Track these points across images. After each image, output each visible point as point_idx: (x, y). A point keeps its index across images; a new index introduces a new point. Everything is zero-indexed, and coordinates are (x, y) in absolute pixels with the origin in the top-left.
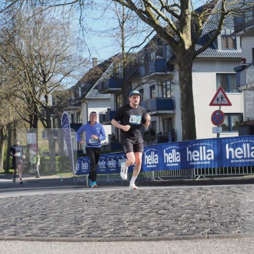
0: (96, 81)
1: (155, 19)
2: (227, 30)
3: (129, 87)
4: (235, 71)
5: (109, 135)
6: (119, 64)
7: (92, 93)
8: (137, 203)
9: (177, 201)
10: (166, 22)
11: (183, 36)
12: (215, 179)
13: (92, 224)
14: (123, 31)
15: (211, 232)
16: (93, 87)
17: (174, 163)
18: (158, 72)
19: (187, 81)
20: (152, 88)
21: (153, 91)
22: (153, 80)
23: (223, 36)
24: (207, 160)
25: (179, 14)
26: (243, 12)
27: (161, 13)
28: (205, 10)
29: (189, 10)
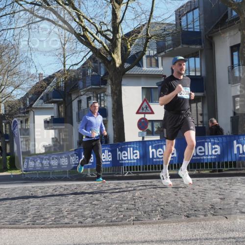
0: (41, 93)
1: (91, 42)
2: (151, 52)
3: (69, 98)
4: (157, 85)
5: (52, 138)
6: (61, 79)
7: (38, 103)
10: (100, 44)
11: (115, 56)
12: (140, 175)
13: (36, 213)
14: (64, 51)
15: (136, 219)
16: (39, 98)
18: (94, 85)
19: (118, 94)
20: (89, 99)
21: (89, 102)
22: (90, 93)
23: (147, 57)
24: (134, 159)
25: (111, 38)
26: (164, 37)
27: (96, 37)
28: (133, 35)
29: (120, 35)
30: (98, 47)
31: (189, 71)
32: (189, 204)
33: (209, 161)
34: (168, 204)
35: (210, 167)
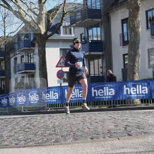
1: (24, 16)
2: (66, 23)
3: (8, 56)
4: (70, 47)
6: (3, 43)
8: (12, 125)
9: (36, 123)
10: (30, 18)
11: (40, 26)
12: (59, 110)
14: (4, 23)
15: (56, 141)
17: (35, 101)
18: (26, 47)
19: (43, 53)
20: (22, 57)
21: (22, 59)
22: (23, 52)
23: (64, 27)
24: (54, 99)
25: (38, 13)
26: (75, 13)
27: (28, 13)
28: (53, 11)
29: (44, 11)
30: (29, 21)
31: (93, 37)
32: (92, 130)
33: (107, 100)
34: (78, 130)
35: (108, 104)
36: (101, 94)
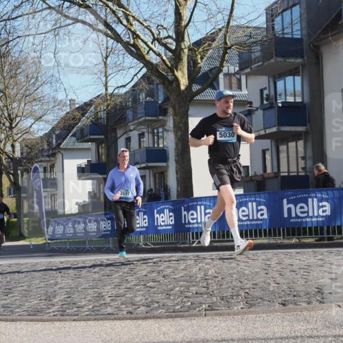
0: (73, 128)
1: (145, 53)
2: (231, 67)
3: (114, 135)
6: (102, 107)
7: (69, 142)
8: (121, 273)
9: (169, 271)
10: (158, 57)
11: (178, 74)
12: (215, 244)
13: (66, 299)
14: (106, 67)
15: (209, 308)
16: (71, 135)
17: (167, 225)
18: (148, 116)
19: (183, 129)
20: (141, 135)
21: (142, 140)
22: (143, 127)
23: (226, 75)
25: (174, 48)
26: (249, 46)
27: (152, 46)
28: (205, 43)
29: (186, 43)
30: (154, 62)
31: (286, 96)
32: (285, 287)
33: (315, 225)
34: (254, 286)
35: (316, 233)
36: (302, 213)
